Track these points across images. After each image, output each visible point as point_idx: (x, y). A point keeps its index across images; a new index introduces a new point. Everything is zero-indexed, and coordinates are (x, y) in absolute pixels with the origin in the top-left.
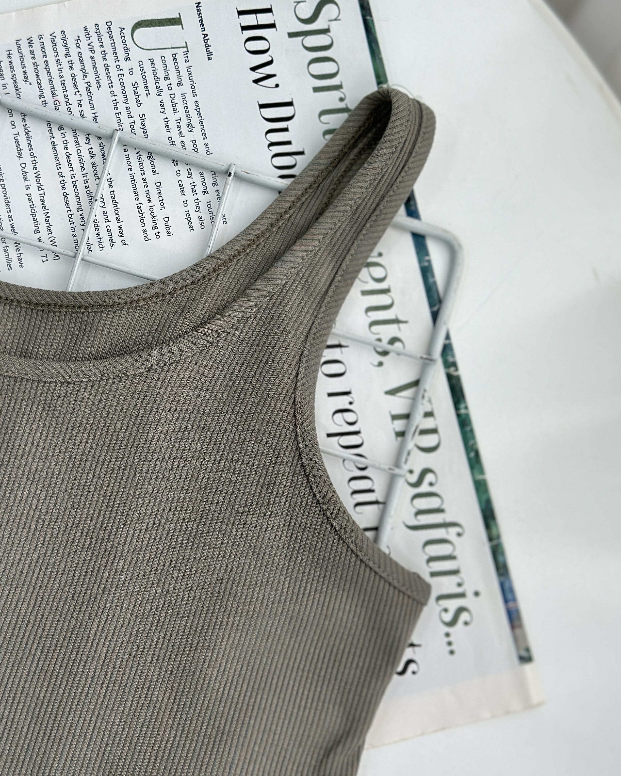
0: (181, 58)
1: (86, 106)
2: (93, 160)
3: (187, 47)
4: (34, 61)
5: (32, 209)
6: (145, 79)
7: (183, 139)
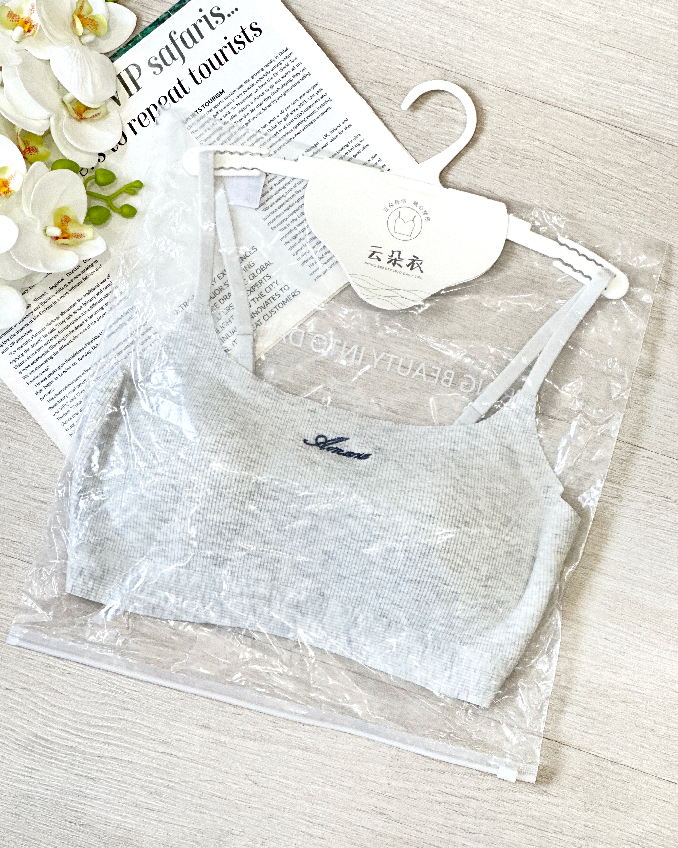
1: (45, 332)
2: (73, 314)
4: (35, 370)
5: (114, 332)
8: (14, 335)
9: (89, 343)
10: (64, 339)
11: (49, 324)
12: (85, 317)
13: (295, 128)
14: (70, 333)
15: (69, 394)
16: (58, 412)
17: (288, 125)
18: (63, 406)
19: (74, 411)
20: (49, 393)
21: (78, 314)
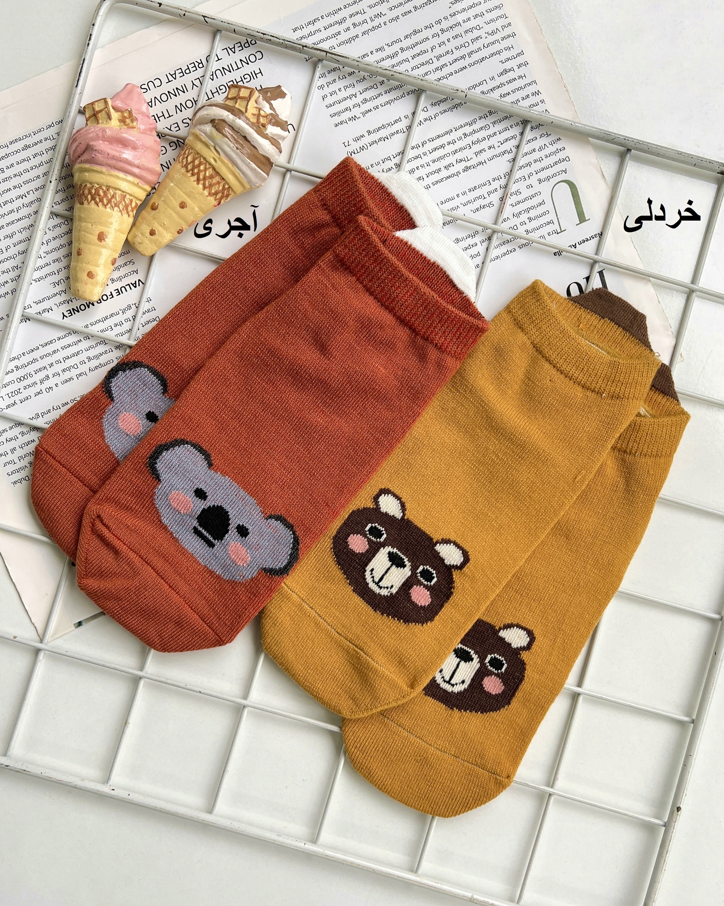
0: (550, 228)
1: (489, 153)
2: (443, 169)
3: (561, 232)
4: (520, 100)
5: (388, 125)
6: (525, 199)
7: (479, 244)
8: (535, 161)
9: (430, 119)
10: (465, 135)
11: (481, 163)
12: (426, 159)
13: (35, 360)
14: (454, 142)
15: (480, 49)
16: (504, 27)
17: (45, 368)
18: (493, 33)
19: (479, 21)
20: (508, 59)
21: (434, 167)
